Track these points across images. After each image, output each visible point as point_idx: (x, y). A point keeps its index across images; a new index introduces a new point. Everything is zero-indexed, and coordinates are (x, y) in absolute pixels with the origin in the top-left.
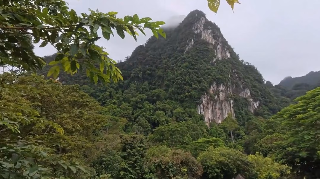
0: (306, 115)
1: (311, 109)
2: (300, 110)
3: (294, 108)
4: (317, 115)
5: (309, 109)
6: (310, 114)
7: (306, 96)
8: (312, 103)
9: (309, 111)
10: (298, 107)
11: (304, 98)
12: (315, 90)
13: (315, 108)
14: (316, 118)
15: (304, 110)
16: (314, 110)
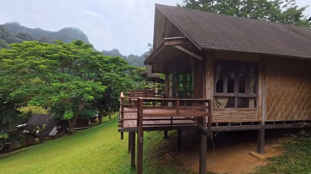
0: (13, 61)
1: (21, 57)
2: (10, 55)
3: (6, 52)
4: (23, 63)
5: (18, 57)
6: (17, 61)
7: (21, 44)
8: (23, 52)
9: (18, 58)
10: (9, 52)
11: (19, 46)
12: (32, 42)
13: (24, 57)
14: (21, 65)
15: (14, 56)
16: (22, 58)
